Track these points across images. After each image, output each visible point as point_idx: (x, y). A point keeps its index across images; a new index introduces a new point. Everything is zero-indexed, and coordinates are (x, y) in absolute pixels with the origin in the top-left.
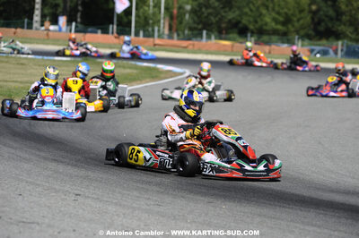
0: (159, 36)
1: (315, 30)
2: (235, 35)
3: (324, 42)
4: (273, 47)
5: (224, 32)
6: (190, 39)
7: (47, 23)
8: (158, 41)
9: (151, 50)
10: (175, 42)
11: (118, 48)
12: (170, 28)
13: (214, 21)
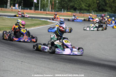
0: (48, 11)
1: (98, 9)
3: (101, 13)
4: (85, 14)
6: (58, 12)
7: (12, 6)
8: (48, 12)
9: (46, 15)
10: (53, 12)
11: (35, 15)
12: (52, 8)
13: (66, 6)
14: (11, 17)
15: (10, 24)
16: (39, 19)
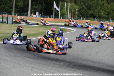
5: (88, 17)
7: (32, 15)
11: (54, 22)
13: (85, 14)
15: (28, 32)
16: (57, 27)
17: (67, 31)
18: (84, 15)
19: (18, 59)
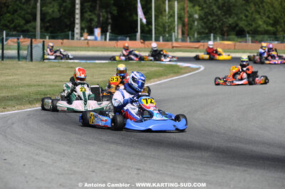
2: (234, 37)
5: (226, 34)
6: (199, 42)
7: (85, 35)
8: (175, 44)
9: (171, 51)
10: (188, 44)
11: (145, 51)
12: (183, 33)
13: (218, 26)
14: (88, 61)
17: (183, 71)
18: (216, 27)
19: (92, 148)
